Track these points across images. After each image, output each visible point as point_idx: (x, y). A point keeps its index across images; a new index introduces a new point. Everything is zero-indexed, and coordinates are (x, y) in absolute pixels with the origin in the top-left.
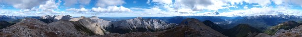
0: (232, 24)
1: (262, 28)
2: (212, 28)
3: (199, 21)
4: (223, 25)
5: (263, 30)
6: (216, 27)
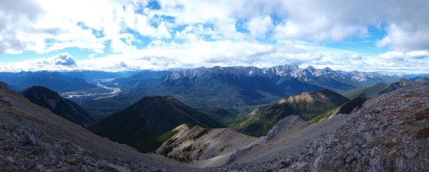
0: (119, 98)
1: (223, 113)
2: (55, 111)
3: (12, 92)
4: (90, 101)
5: (227, 120)
6: (65, 109)
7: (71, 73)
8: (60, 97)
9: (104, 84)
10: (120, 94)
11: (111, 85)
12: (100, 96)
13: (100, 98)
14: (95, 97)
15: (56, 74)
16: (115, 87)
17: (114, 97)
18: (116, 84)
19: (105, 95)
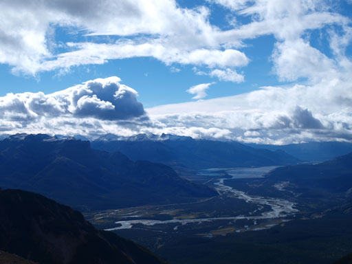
7: (128, 144)
8: (90, 228)
9: (240, 184)
10: (293, 220)
11: (263, 188)
12: (225, 224)
13: (223, 232)
14: (207, 228)
15: (75, 146)
16: (278, 195)
17: (274, 231)
18: (279, 187)
19: (241, 223)
